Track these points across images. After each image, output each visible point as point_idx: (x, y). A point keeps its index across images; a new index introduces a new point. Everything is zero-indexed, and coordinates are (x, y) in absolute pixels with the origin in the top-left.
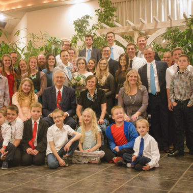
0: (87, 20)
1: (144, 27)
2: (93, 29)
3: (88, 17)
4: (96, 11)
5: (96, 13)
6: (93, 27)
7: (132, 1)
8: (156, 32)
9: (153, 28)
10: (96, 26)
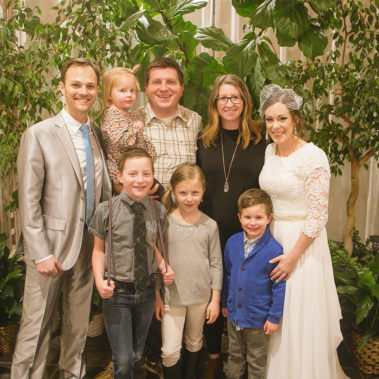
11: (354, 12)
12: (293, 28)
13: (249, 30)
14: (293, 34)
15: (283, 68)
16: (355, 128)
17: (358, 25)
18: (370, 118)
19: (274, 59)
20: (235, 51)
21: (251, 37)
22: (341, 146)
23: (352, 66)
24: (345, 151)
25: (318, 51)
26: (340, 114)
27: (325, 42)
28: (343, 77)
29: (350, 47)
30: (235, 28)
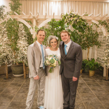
0: (3, 8)
1: (39, 17)
2: (7, 14)
3: (4, 7)
4: (9, 3)
5: (9, 5)
6: (7, 13)
7: (28, 1)
8: (46, 20)
9: (44, 18)
10: (9, 12)
11: (88, 27)
12: (81, 30)
13: (74, 30)
14: (81, 31)
15: (79, 35)
16: (88, 43)
17: (89, 29)
18: (90, 42)
19: (78, 34)
20: (72, 33)
21: (74, 31)
22: (86, 46)
23: (88, 34)
24: (87, 46)
25: (84, 33)
26: (86, 41)
27: (84, 31)
28: (87, 36)
29: (88, 32)
30: (72, 30)
